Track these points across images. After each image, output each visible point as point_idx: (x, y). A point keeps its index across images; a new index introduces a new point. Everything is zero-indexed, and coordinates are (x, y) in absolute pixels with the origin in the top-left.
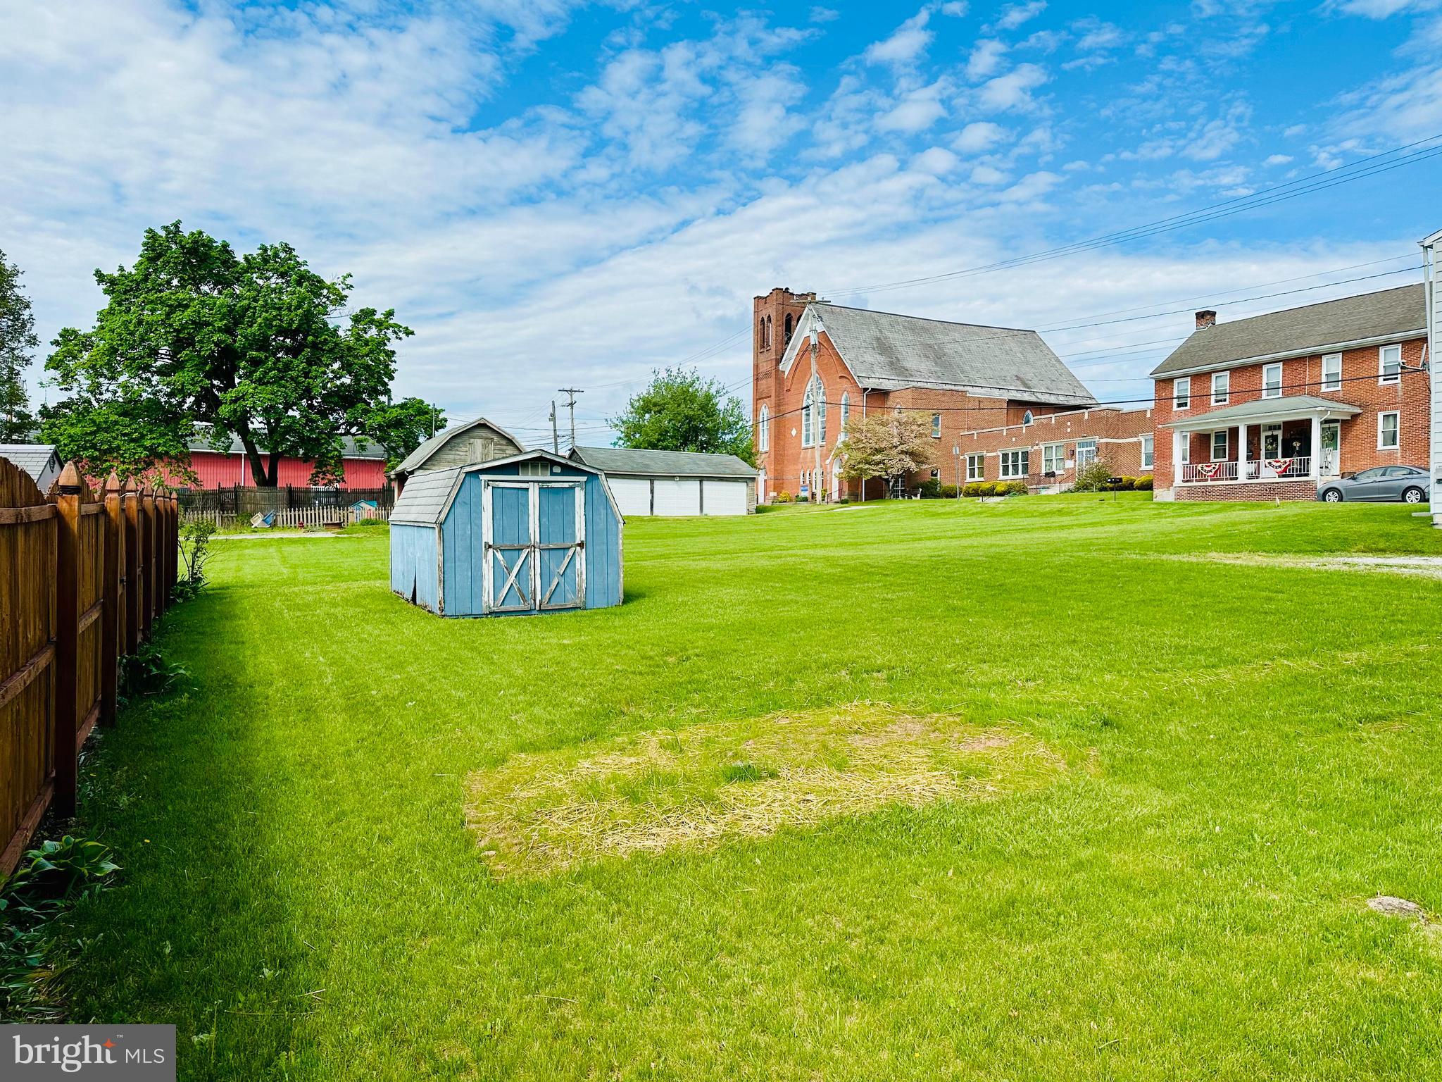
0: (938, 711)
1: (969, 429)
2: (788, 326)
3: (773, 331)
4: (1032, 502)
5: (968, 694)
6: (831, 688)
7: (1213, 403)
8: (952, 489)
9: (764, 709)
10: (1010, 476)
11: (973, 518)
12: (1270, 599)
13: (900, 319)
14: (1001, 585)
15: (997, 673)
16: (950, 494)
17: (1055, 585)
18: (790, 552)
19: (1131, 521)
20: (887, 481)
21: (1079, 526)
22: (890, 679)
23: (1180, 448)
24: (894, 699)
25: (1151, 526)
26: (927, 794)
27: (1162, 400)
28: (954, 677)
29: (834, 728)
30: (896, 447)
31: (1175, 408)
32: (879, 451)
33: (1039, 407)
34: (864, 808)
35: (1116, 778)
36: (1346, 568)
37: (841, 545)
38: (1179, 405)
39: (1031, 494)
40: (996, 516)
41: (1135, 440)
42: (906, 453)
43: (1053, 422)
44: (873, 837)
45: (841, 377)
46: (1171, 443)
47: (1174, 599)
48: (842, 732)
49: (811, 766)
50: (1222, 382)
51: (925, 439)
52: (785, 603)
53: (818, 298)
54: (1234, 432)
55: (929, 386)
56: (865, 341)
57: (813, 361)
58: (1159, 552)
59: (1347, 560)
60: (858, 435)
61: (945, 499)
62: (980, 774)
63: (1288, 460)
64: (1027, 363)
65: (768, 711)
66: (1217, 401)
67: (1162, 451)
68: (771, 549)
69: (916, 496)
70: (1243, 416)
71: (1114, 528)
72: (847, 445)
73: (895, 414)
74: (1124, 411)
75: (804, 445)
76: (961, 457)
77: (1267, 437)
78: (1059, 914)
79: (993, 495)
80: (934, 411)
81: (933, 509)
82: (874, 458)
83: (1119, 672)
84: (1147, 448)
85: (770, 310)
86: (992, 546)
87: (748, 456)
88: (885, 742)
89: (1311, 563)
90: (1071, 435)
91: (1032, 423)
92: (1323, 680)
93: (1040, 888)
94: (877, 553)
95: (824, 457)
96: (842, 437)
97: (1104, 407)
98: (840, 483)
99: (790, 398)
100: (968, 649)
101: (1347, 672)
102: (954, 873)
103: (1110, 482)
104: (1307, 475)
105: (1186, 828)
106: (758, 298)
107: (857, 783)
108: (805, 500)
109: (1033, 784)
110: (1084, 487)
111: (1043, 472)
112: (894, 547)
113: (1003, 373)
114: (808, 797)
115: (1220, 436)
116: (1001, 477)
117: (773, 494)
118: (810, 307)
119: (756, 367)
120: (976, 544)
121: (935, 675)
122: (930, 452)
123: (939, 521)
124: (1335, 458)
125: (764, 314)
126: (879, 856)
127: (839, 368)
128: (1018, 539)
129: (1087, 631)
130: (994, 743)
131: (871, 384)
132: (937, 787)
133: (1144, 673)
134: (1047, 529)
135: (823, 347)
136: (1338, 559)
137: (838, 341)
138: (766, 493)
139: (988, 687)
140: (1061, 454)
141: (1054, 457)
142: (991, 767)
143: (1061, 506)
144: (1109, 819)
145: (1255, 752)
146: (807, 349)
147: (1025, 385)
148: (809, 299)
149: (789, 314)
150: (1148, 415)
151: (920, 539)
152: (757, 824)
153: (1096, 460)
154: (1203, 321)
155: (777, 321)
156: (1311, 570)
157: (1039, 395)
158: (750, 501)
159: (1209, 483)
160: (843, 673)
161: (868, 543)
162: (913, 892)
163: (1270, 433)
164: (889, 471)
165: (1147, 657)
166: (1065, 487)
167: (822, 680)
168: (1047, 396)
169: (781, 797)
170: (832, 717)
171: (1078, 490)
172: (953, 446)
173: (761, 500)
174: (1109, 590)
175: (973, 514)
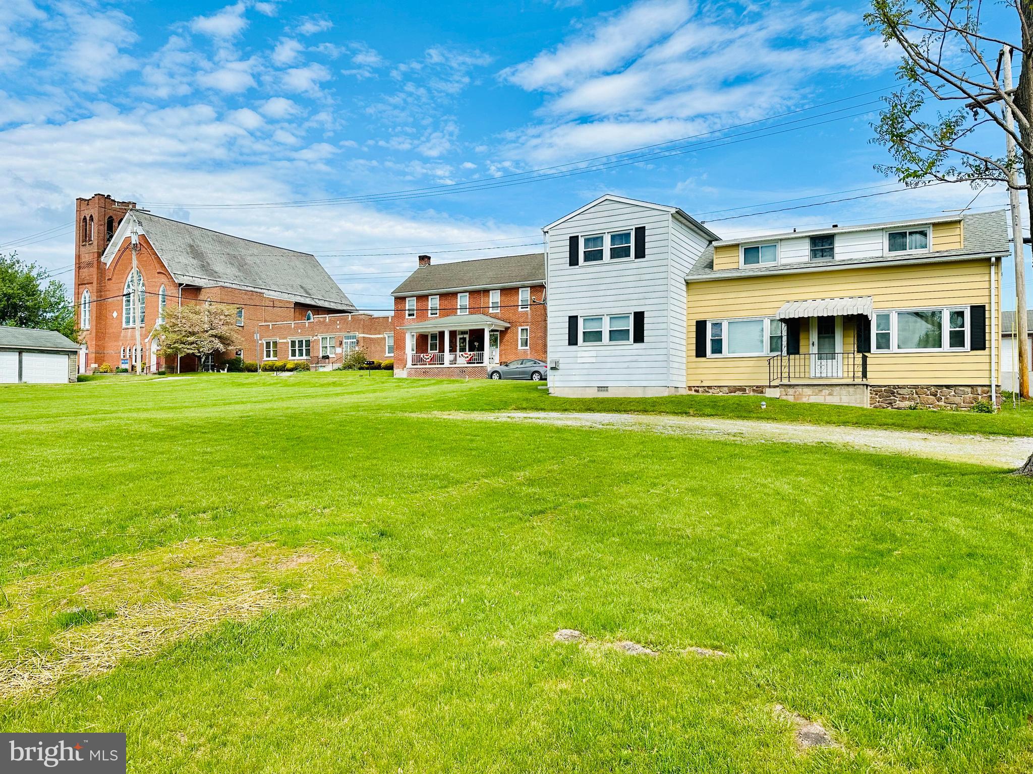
0: (257, 539)
1: (265, 321)
2: (110, 226)
3: (95, 229)
4: (313, 376)
5: (281, 523)
6: (162, 531)
7: (430, 315)
8: (253, 365)
9: (97, 556)
10: (297, 357)
11: (271, 388)
12: (472, 441)
13: (209, 233)
14: (299, 438)
15: (302, 505)
16: (252, 369)
17: (338, 436)
18: (114, 415)
19: (382, 391)
20: (200, 358)
21: (348, 393)
22: (215, 518)
23: (410, 343)
24: (220, 534)
25: (395, 394)
26: (253, 609)
27: (399, 311)
28: (268, 511)
29: (167, 565)
30: (207, 331)
31: (407, 317)
32: (193, 334)
33: (318, 310)
34: (199, 631)
35: (394, 574)
36: (509, 420)
37: (162, 409)
38: (410, 315)
39: (312, 370)
40: (289, 386)
41: (381, 336)
42: (215, 336)
43: (327, 320)
44: (209, 654)
45: (159, 273)
46: (404, 339)
47: (416, 443)
48: (175, 567)
49: (148, 601)
50: (434, 302)
51: (230, 326)
52: (112, 460)
53: (138, 207)
54: (442, 334)
55: (234, 286)
56: (180, 247)
57: (134, 257)
58: (402, 411)
59: (509, 415)
60: (173, 320)
61: (247, 373)
62: (295, 586)
63: (472, 353)
64: (308, 277)
65: (102, 557)
66: (432, 314)
67: (399, 345)
68: (96, 412)
69: (224, 370)
70: (447, 324)
71: (371, 395)
72: (165, 329)
73: (206, 306)
74: (375, 316)
75: (124, 326)
76: (260, 342)
77: (460, 339)
78: (365, 688)
79: (285, 371)
80: (238, 306)
81: (239, 381)
82: (189, 339)
83: (387, 496)
84: (390, 342)
85: (93, 211)
86: (288, 408)
87: (71, 332)
88: (214, 571)
89: (490, 417)
90: (340, 330)
91: (312, 320)
92: (508, 490)
93: (349, 669)
94: (195, 415)
95: (144, 336)
96: (159, 322)
97: (361, 312)
98: (158, 358)
99: (111, 285)
100: (277, 488)
101: (519, 484)
102: (281, 671)
103: (367, 364)
104: (482, 363)
105: (441, 603)
106: (80, 200)
107: (192, 609)
108: (126, 371)
109: (335, 587)
110: (348, 367)
111: (321, 356)
112: (208, 410)
113: (291, 283)
114: (147, 629)
115: (434, 337)
116: (290, 358)
117: (94, 366)
118: (131, 213)
119: (78, 257)
120: (275, 407)
121: (252, 511)
122: (235, 336)
123: (244, 389)
124: (497, 352)
125: (87, 213)
126: (216, 670)
127: (157, 266)
128: (307, 403)
129: (363, 469)
130: (304, 560)
131: (186, 280)
132: (262, 603)
133: (403, 495)
134: (327, 396)
135: (143, 246)
136: (504, 414)
137: (156, 243)
138: (87, 365)
139: (295, 516)
140: (333, 343)
141: (328, 345)
142: (303, 579)
143: (335, 379)
144: (391, 605)
145: (477, 542)
146: (128, 247)
147: (307, 293)
148: (131, 206)
149: (111, 217)
150: (390, 320)
151: (230, 404)
152: (97, 662)
153: (357, 349)
154: (423, 263)
155: (99, 221)
156: (492, 422)
157: (317, 301)
158: (71, 372)
159: (428, 366)
160: (173, 517)
161: (186, 407)
162: (249, 694)
163: (462, 336)
164: (201, 350)
165: (404, 484)
166: (336, 366)
167: (154, 524)
168: (323, 302)
169: (120, 634)
170: (164, 555)
171: (345, 368)
172: (254, 333)
173: (82, 371)
174: (375, 438)
175: (270, 384)
